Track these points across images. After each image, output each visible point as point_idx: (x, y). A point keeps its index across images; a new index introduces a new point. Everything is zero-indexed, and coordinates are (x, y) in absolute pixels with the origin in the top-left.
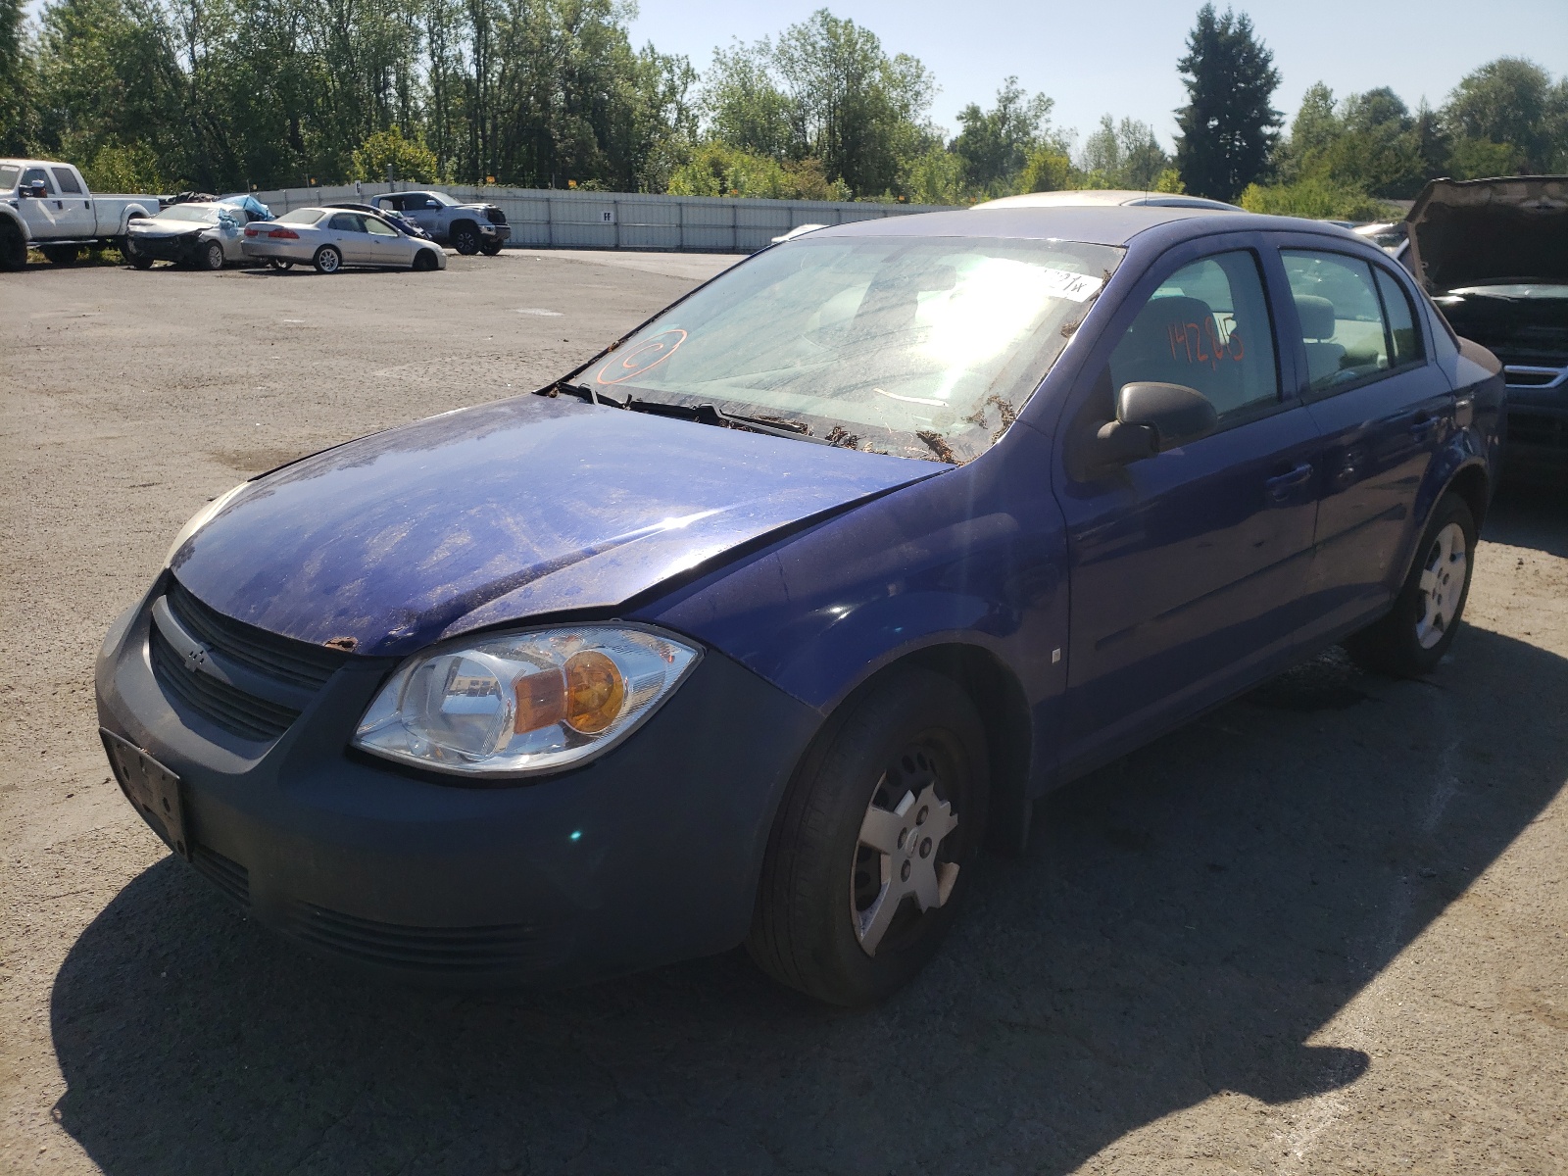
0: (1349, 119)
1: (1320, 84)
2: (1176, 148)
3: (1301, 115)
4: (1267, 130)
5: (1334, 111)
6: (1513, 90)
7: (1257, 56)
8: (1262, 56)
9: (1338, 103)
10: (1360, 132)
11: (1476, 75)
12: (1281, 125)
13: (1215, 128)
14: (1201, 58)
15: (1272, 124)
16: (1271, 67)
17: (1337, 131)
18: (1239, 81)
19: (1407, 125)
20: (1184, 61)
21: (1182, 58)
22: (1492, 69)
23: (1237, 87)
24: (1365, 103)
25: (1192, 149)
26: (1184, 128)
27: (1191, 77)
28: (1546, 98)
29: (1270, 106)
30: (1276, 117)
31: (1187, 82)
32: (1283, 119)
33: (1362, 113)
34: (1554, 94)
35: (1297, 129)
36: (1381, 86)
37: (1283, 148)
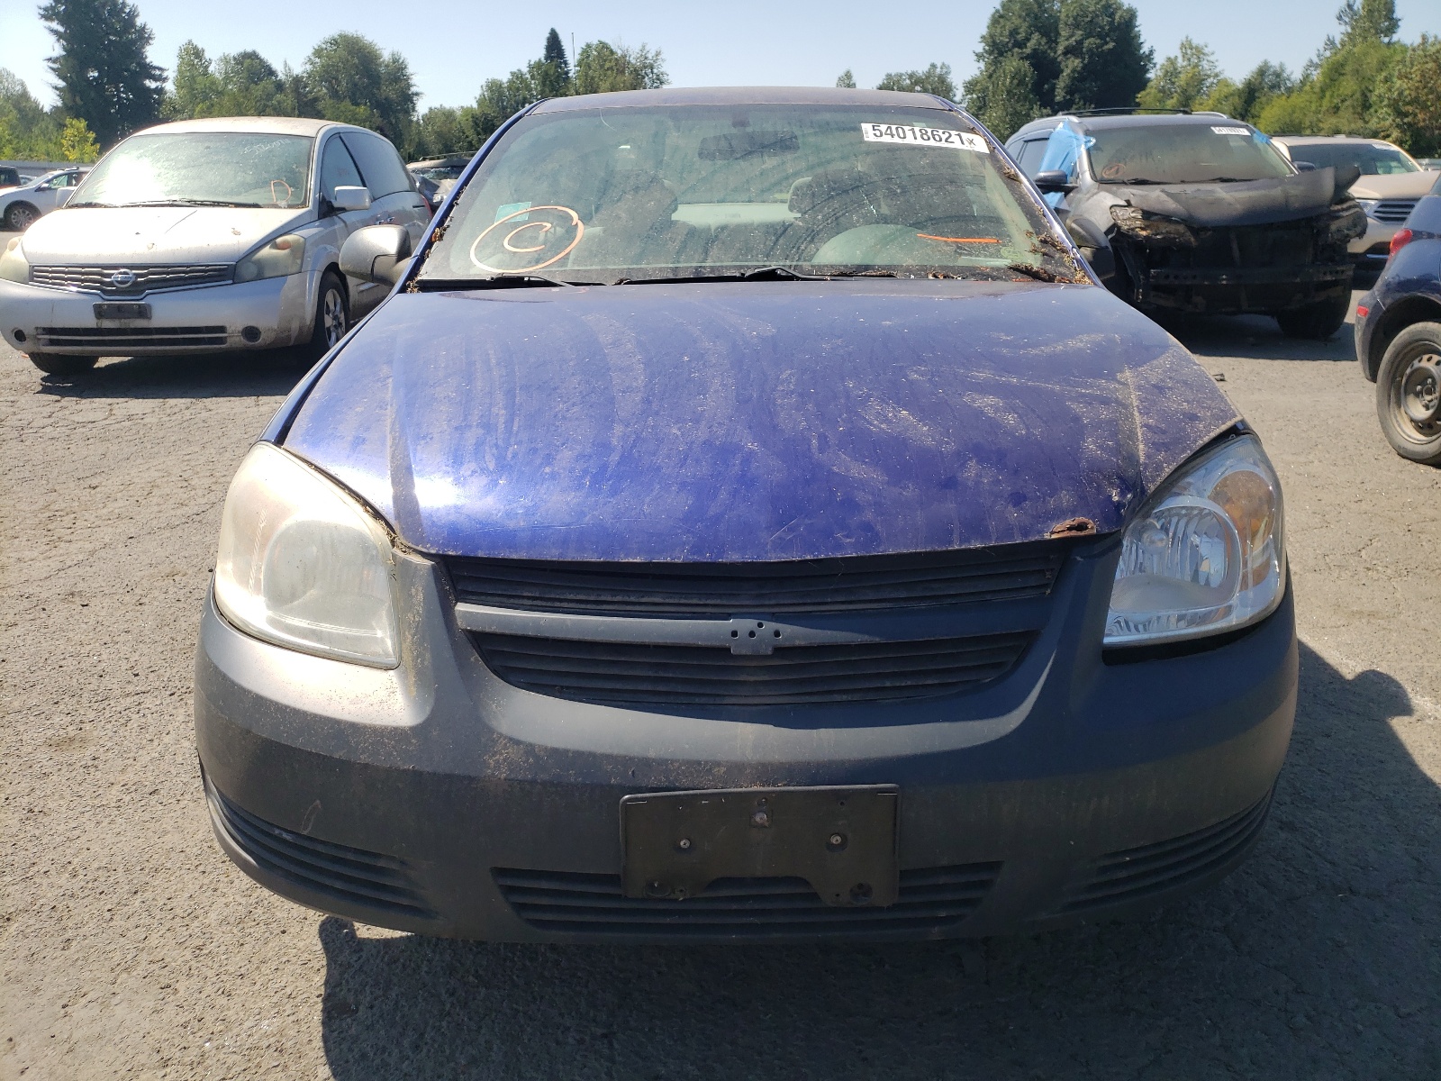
0: (227, 79)
1: (190, 42)
2: (58, 98)
3: (180, 71)
4: (152, 84)
5: (211, 69)
6: (356, 61)
7: (122, 10)
8: (127, 10)
9: (213, 63)
10: (240, 90)
11: (324, 46)
12: (165, 80)
13: (95, 78)
14: (64, 7)
15: (155, 78)
16: (139, 22)
17: (220, 89)
18: (110, 34)
19: (280, 86)
20: (46, 9)
21: (43, 6)
22: (334, 42)
23: (109, 40)
24: (238, 64)
25: (78, 99)
26: (64, 78)
27: (55, 25)
28: (382, 70)
29: (148, 61)
30: (158, 72)
31: (55, 32)
32: (165, 74)
33: (237, 73)
34: (387, 66)
35: (179, 86)
36: (249, 50)
37: (171, 102)
